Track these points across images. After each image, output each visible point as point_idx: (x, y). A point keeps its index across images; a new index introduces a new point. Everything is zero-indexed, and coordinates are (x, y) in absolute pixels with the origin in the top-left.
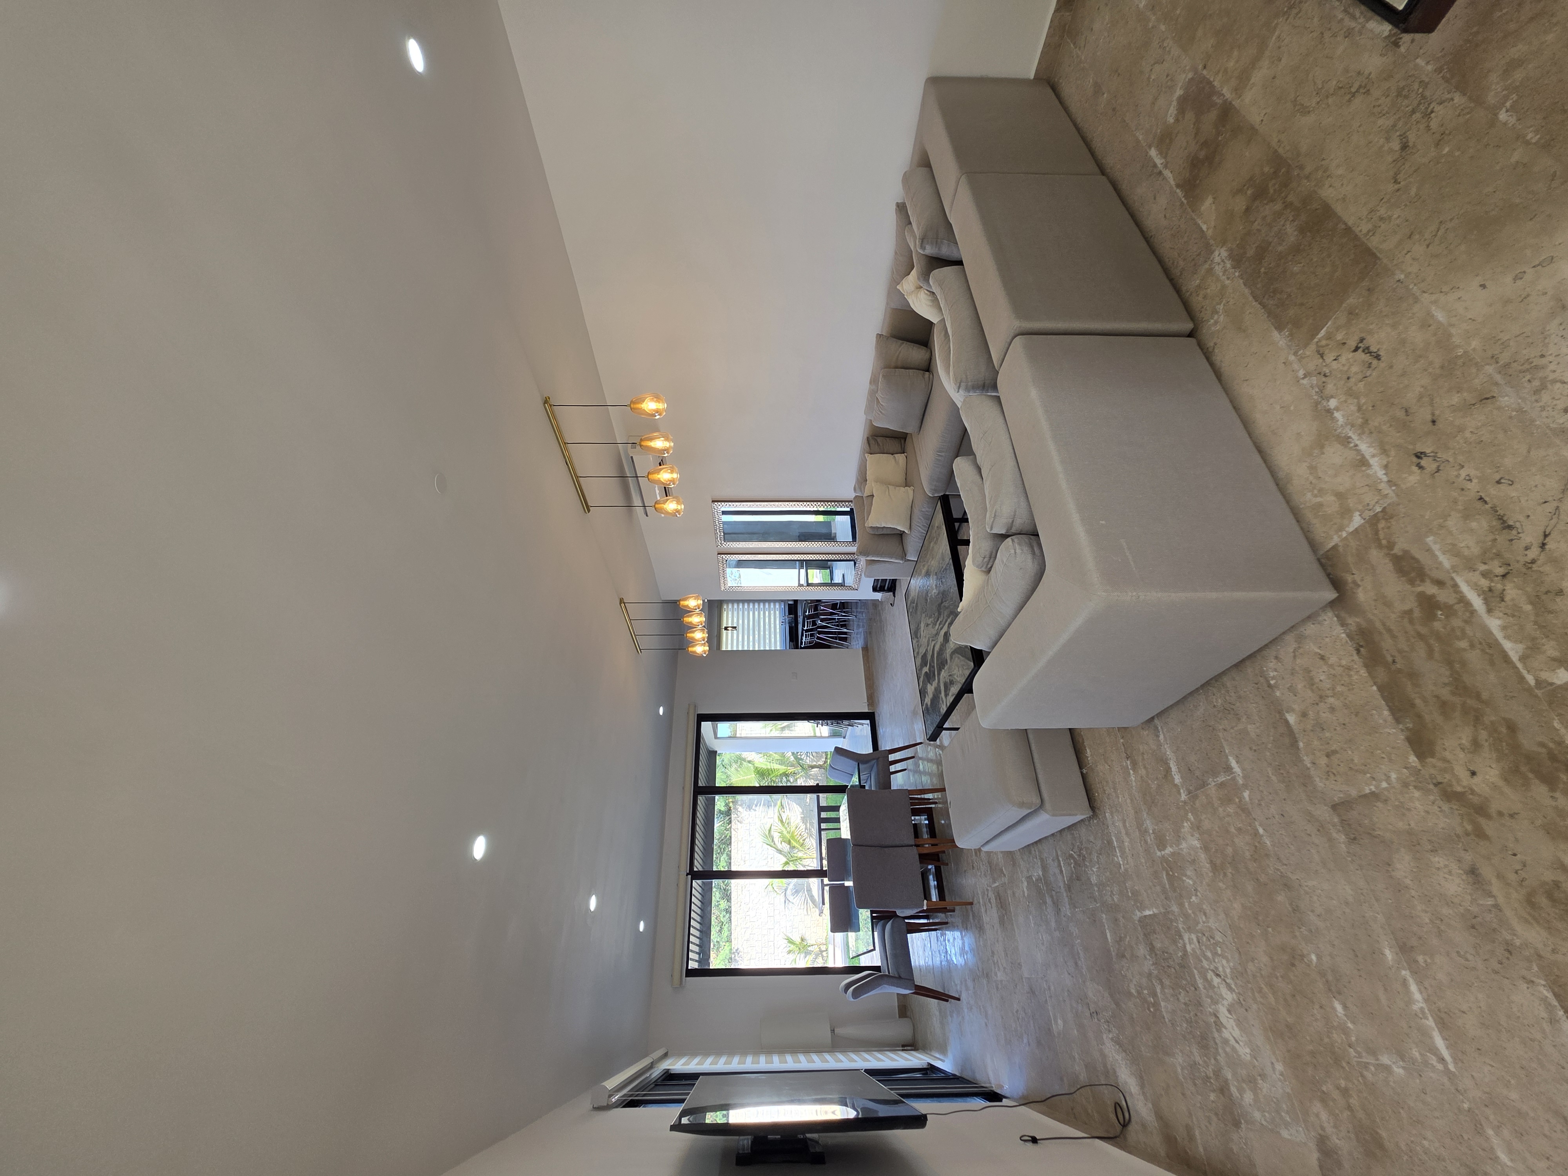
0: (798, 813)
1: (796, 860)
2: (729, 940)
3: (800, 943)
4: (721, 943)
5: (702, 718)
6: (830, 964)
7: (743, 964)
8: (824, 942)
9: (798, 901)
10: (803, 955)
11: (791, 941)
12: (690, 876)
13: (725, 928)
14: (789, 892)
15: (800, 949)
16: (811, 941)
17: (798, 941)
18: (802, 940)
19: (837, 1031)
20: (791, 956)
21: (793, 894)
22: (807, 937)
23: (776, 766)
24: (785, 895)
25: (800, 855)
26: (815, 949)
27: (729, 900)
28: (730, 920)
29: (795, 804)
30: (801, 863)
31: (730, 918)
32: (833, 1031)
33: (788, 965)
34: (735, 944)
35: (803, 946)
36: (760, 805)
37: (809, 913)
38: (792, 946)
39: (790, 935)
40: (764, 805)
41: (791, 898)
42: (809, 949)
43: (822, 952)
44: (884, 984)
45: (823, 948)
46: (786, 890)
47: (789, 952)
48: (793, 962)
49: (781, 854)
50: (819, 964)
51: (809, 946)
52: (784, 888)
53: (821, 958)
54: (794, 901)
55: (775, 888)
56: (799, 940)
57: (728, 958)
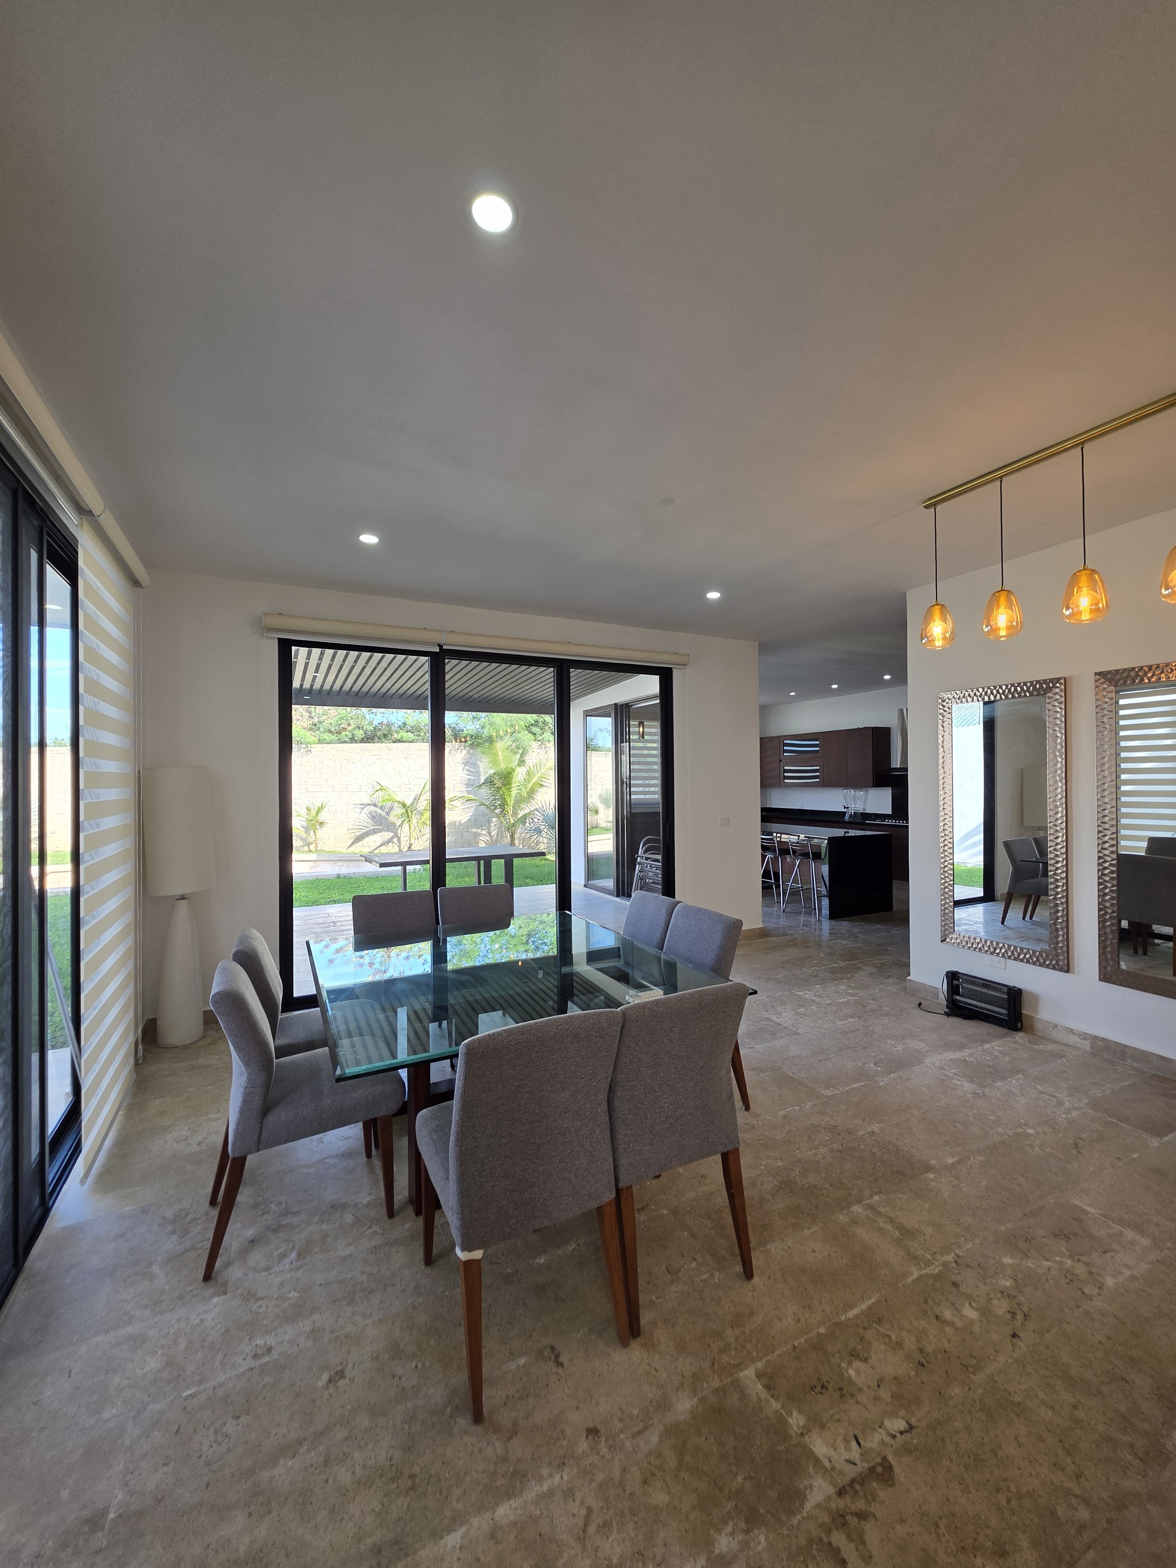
0: (460, 818)
1: (408, 817)
2: (321, 742)
3: (318, 821)
4: (318, 732)
5: (666, 676)
6: (295, 856)
7: (297, 757)
8: (319, 848)
9: (363, 819)
10: (305, 824)
11: (319, 811)
12: (437, 650)
13: (334, 737)
14: (372, 808)
15: (312, 820)
16: (319, 833)
17: (321, 818)
18: (322, 824)
19: (183, 905)
20: (304, 811)
21: (370, 813)
22: (325, 829)
23: (514, 792)
24: (369, 805)
25: (414, 820)
26: (312, 838)
27: (362, 741)
28: (343, 743)
29: (471, 814)
30: (405, 822)
31: (345, 742)
32: (183, 898)
33: (295, 808)
34: (317, 748)
35: (315, 824)
36: (468, 775)
37: (350, 831)
38: (314, 812)
39: (326, 809)
40: (469, 780)
41: (367, 810)
42: (312, 832)
43: (308, 845)
44: (250, 1074)
45: (313, 847)
46: (375, 805)
47: (308, 809)
48: (297, 814)
49: (415, 799)
50: (296, 843)
51: (315, 832)
52: (377, 803)
53: (302, 844)
54: (363, 814)
55: (377, 793)
56: (321, 820)
57: (302, 740)
